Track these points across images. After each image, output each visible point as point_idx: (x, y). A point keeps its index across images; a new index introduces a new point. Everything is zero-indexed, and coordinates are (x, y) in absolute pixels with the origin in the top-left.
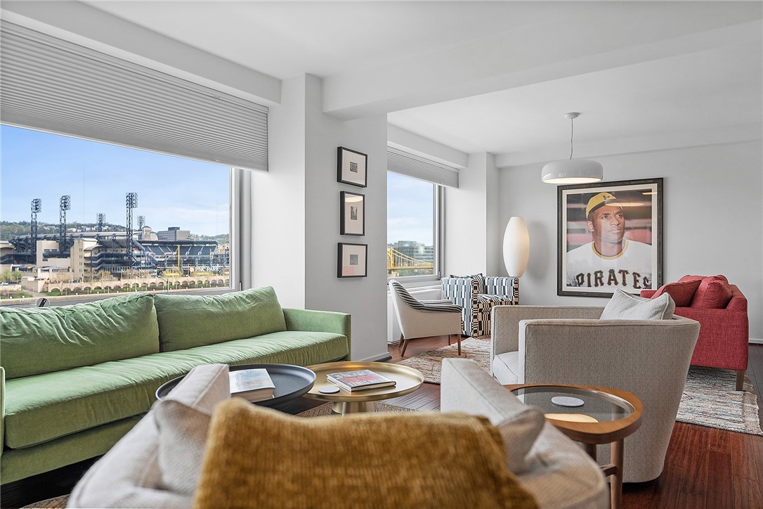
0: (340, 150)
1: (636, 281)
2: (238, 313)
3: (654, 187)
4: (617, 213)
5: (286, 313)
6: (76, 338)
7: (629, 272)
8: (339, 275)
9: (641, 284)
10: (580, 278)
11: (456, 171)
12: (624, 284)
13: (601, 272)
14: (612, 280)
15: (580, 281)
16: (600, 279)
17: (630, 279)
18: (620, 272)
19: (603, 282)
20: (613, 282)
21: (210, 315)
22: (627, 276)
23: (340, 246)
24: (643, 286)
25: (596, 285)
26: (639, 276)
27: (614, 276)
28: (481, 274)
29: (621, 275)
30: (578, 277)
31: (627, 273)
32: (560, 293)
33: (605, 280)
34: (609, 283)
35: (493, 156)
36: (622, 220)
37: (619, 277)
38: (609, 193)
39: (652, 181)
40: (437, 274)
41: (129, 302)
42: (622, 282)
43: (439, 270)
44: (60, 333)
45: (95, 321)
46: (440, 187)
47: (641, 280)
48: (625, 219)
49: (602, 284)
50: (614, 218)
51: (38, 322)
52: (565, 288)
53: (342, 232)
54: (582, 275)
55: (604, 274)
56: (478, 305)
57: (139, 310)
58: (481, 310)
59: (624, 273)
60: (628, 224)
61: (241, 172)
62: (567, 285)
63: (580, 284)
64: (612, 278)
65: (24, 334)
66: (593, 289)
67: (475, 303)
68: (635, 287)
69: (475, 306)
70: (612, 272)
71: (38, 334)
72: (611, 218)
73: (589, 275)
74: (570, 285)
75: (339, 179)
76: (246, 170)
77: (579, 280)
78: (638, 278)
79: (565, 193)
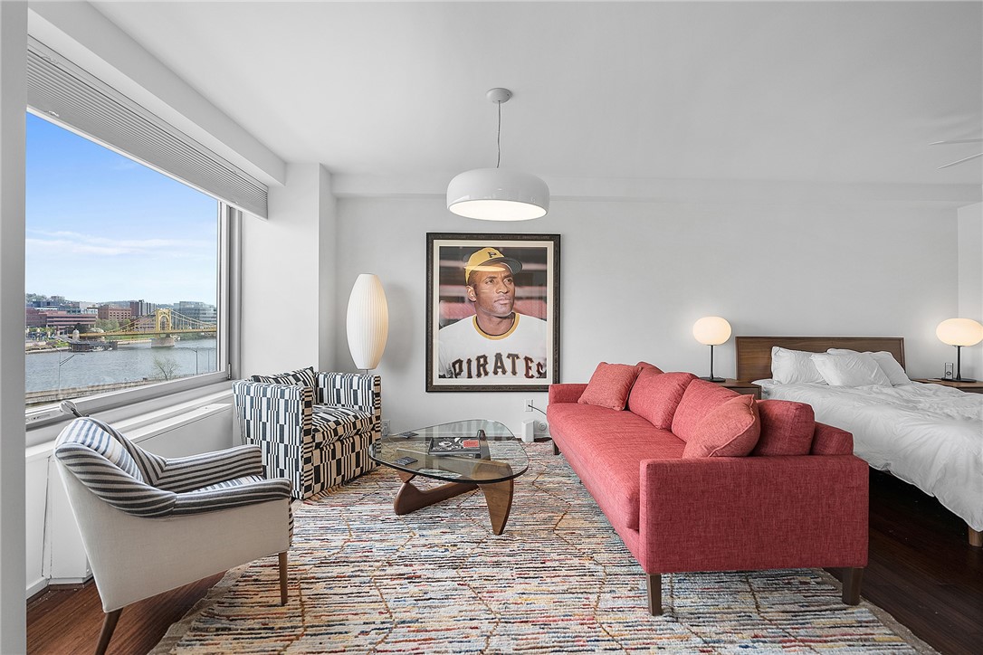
1: (528, 368)
3: (550, 245)
4: (505, 277)
7: (520, 356)
9: (533, 372)
10: (457, 366)
11: (264, 189)
12: (514, 373)
13: (485, 357)
14: (499, 368)
15: (457, 371)
16: (484, 366)
17: (520, 364)
18: (508, 357)
19: (488, 370)
20: (500, 370)
22: (517, 361)
24: (536, 374)
25: (479, 375)
26: (532, 361)
27: (502, 363)
28: (311, 369)
29: (510, 361)
30: (454, 364)
31: (518, 358)
32: (430, 388)
33: (490, 367)
34: (496, 373)
35: (330, 175)
36: (511, 287)
37: (508, 363)
38: (495, 248)
39: (548, 237)
40: (223, 369)
42: (511, 370)
43: (230, 361)
46: (230, 210)
47: (534, 366)
48: (515, 285)
49: (486, 374)
50: (501, 283)
52: (437, 381)
54: (460, 362)
55: (488, 360)
56: (313, 437)
58: (318, 446)
59: (514, 357)
60: (520, 292)
62: (440, 377)
63: (457, 375)
64: (499, 364)
66: (475, 381)
67: (307, 433)
68: (527, 376)
69: (308, 439)
70: (498, 357)
72: (498, 283)
73: (469, 361)
74: (443, 377)
77: (456, 368)
78: (530, 365)
79: (438, 244)
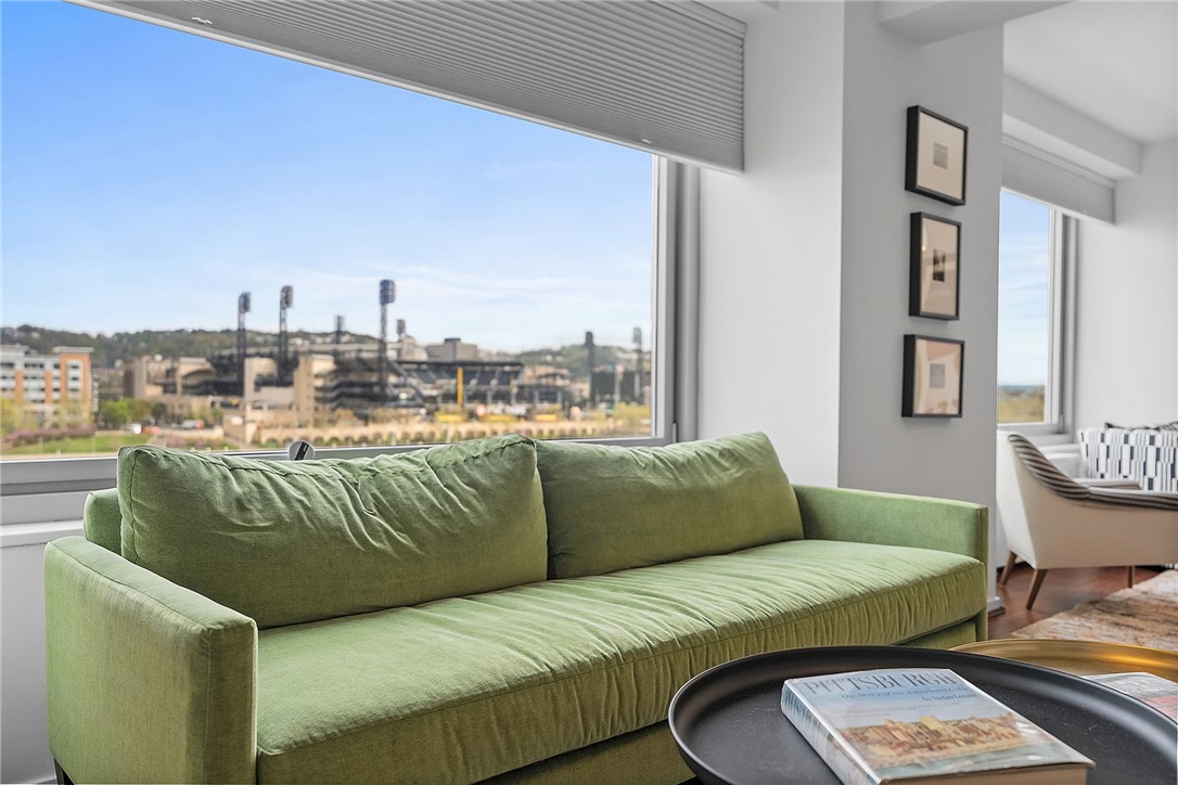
0: (913, 114)
2: (709, 491)
5: (802, 496)
6: (384, 537)
8: (907, 409)
11: (1109, 184)
21: (653, 495)
23: (909, 342)
40: (1054, 421)
41: (487, 455)
43: (1062, 412)
44: (352, 524)
45: (422, 498)
46: (1066, 219)
51: (306, 494)
53: (914, 308)
57: (508, 476)
61: (680, 168)
65: (279, 522)
71: (308, 523)
75: (910, 183)
76: (690, 163)
